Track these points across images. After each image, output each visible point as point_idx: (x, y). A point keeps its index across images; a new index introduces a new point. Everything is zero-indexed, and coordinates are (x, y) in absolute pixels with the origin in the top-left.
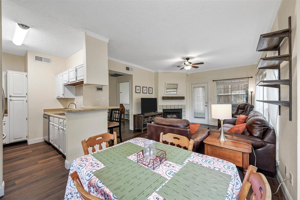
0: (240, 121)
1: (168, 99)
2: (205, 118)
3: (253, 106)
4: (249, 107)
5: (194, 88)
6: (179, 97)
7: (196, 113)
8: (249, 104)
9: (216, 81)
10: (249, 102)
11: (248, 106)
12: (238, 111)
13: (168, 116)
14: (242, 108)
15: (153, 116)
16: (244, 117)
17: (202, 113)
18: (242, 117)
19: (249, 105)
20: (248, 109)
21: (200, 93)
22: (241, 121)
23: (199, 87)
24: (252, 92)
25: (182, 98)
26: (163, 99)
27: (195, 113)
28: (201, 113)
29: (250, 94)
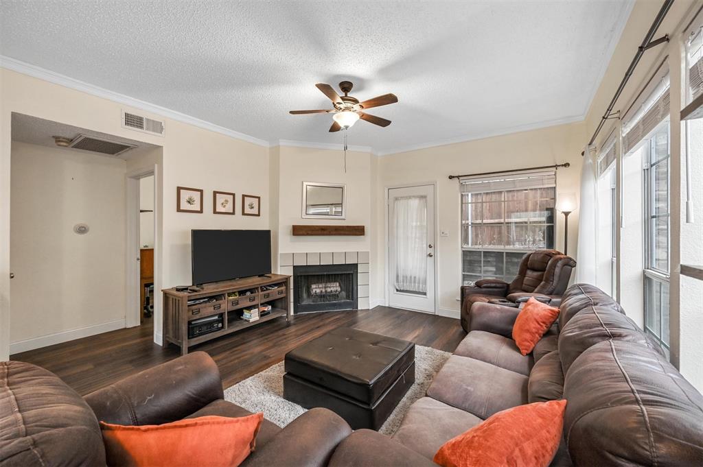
0: (527, 327)
1: (308, 234)
2: (425, 294)
3: (571, 259)
4: (560, 264)
5: (397, 199)
6: (348, 227)
7: (401, 279)
8: (559, 253)
9: (458, 177)
10: (559, 247)
11: (557, 260)
12: (525, 277)
13: (313, 286)
14: (536, 266)
15: (246, 291)
16: (543, 313)
17: (417, 277)
18: (536, 310)
19: (558, 256)
20: (557, 270)
21: (411, 214)
22: (534, 330)
23: (410, 197)
24: (566, 214)
25: (358, 231)
26: (294, 234)
27: (398, 276)
28: (415, 277)
29: (560, 218)
